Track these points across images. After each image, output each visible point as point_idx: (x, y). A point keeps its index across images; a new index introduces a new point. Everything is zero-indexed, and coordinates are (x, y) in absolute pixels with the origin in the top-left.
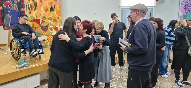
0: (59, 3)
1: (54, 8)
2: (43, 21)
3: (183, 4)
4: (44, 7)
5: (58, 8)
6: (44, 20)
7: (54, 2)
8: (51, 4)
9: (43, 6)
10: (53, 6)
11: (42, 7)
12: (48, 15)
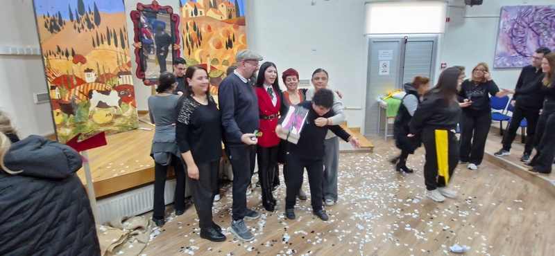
0: (243, 32)
1: (234, 41)
2: (212, 68)
3: (507, 27)
4: (215, 39)
5: (240, 41)
6: (214, 66)
7: (232, 29)
8: (228, 34)
9: (212, 39)
10: (231, 38)
11: (210, 40)
12: (222, 57)
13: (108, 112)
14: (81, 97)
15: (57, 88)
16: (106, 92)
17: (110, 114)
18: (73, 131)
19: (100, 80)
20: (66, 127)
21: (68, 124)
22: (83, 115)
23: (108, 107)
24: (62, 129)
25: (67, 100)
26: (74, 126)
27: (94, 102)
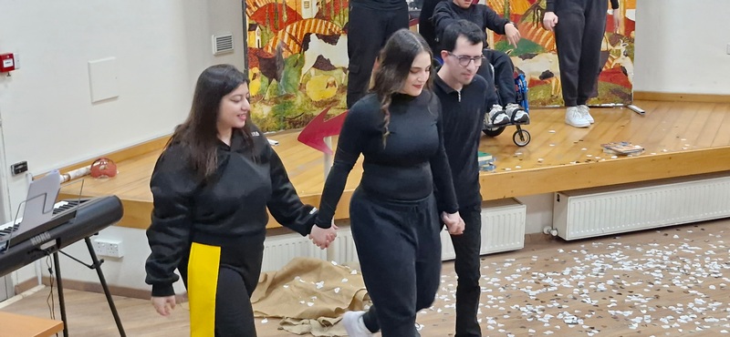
13: (331, 80)
14: (291, 48)
15: (258, 28)
16: (331, 39)
17: (334, 84)
18: (274, 110)
19: (324, 14)
20: (263, 101)
21: (267, 96)
22: (291, 82)
23: (332, 68)
24: (257, 105)
25: (270, 51)
26: (276, 102)
27: (310, 57)
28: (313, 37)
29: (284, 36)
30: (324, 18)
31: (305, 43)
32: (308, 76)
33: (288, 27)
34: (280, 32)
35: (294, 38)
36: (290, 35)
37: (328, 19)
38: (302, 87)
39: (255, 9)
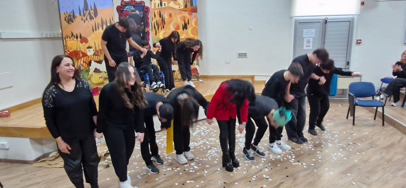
0: (196, 17)
4: (174, 23)
5: (193, 24)
7: (187, 15)
8: (184, 19)
10: (187, 22)
11: (171, 24)
14: (84, 66)
16: (100, 62)
17: (102, 77)
22: (85, 77)
23: (101, 72)
27: (92, 68)
28: (93, 62)
29: (81, 62)
30: (96, 55)
31: (90, 64)
32: (92, 75)
33: (83, 59)
34: (80, 60)
35: (85, 62)
36: (84, 61)
37: (98, 56)
38: (90, 79)
39: (69, 52)
